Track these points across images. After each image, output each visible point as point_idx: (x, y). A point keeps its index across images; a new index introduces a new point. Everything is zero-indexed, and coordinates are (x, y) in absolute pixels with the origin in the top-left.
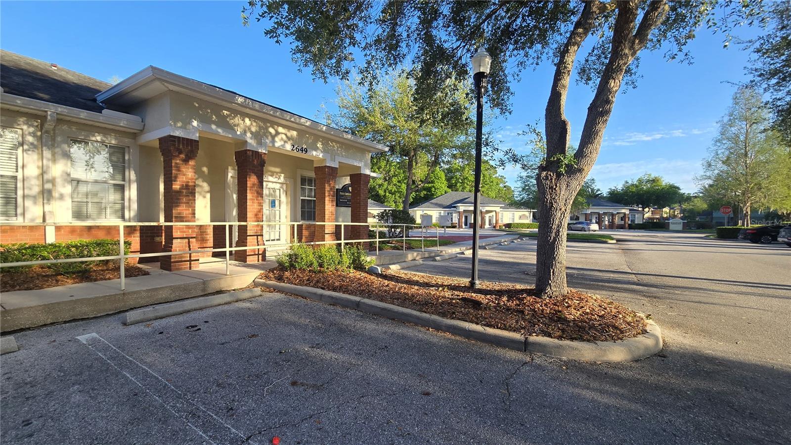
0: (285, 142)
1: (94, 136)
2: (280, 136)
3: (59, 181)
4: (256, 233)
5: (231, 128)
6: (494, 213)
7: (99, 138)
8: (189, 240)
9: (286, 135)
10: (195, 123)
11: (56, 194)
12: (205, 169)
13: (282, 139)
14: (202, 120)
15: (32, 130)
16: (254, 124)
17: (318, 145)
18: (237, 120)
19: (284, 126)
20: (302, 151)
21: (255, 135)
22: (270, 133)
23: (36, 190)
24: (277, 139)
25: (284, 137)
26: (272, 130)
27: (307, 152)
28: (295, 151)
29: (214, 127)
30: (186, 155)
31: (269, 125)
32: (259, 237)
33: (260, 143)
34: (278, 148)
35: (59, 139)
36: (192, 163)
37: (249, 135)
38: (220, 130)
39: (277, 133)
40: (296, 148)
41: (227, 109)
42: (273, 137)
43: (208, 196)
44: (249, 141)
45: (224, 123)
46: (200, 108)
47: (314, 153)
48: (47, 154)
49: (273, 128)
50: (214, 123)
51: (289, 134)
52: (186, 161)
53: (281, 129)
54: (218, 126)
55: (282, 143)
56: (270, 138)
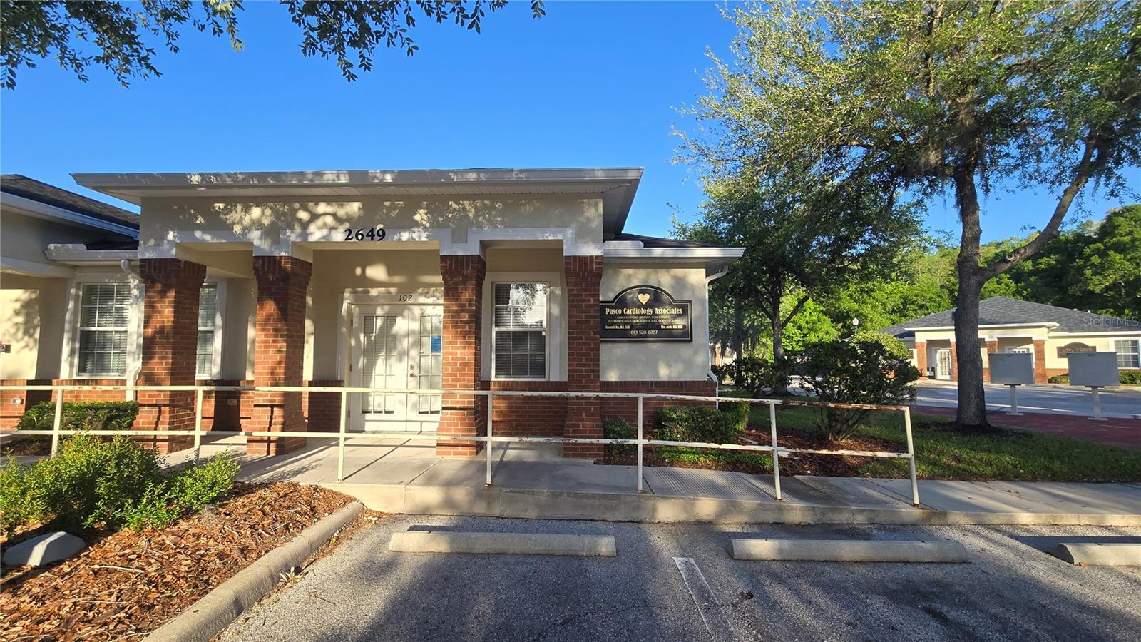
0: (332, 228)
2: (320, 222)
4: (271, 401)
6: (1031, 348)
8: (160, 408)
9: (334, 215)
10: (171, 236)
13: (325, 225)
14: (181, 227)
17: (417, 217)
18: (237, 213)
19: (329, 200)
20: (372, 236)
21: (266, 232)
22: (300, 220)
24: (312, 228)
25: (329, 220)
26: (303, 215)
27: (383, 235)
28: (354, 240)
29: (198, 234)
30: (163, 283)
31: (297, 205)
32: (275, 409)
33: (276, 242)
34: (317, 242)
37: (256, 233)
38: (208, 237)
39: (315, 217)
40: (357, 235)
41: (220, 200)
42: (305, 225)
44: (256, 242)
46: (181, 212)
47: (405, 236)
49: (306, 209)
50: (200, 227)
51: (341, 212)
52: (163, 291)
53: (322, 208)
54: (205, 230)
55: (325, 232)
56: (298, 229)
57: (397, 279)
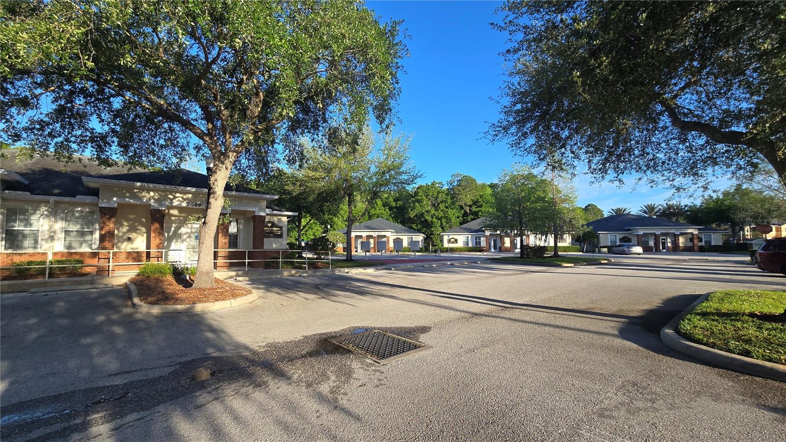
0: (182, 202)
1: (77, 208)
2: (177, 199)
3: (58, 232)
4: (157, 256)
5: (140, 199)
7: (79, 209)
9: (182, 197)
10: (115, 199)
11: (56, 238)
12: (144, 220)
13: (179, 200)
14: (118, 197)
15: (46, 208)
16: (157, 194)
18: (144, 194)
19: (181, 193)
20: (197, 205)
21: (156, 201)
22: (170, 198)
23: (47, 236)
24: (174, 201)
25: (181, 199)
29: (127, 199)
30: (110, 216)
31: (168, 193)
32: (159, 258)
33: (161, 205)
34: (176, 206)
35: (59, 211)
36: (113, 219)
37: (152, 201)
38: (131, 201)
39: (175, 197)
40: (191, 205)
41: (136, 189)
42: (172, 200)
43: (145, 235)
44: (152, 204)
45: (134, 196)
46: (118, 191)
48: (53, 219)
49: (172, 195)
50: (127, 197)
51: (185, 197)
52: (109, 219)
53: (178, 195)
54: (130, 198)
55: (179, 203)
56: (169, 201)
57: (183, 215)
